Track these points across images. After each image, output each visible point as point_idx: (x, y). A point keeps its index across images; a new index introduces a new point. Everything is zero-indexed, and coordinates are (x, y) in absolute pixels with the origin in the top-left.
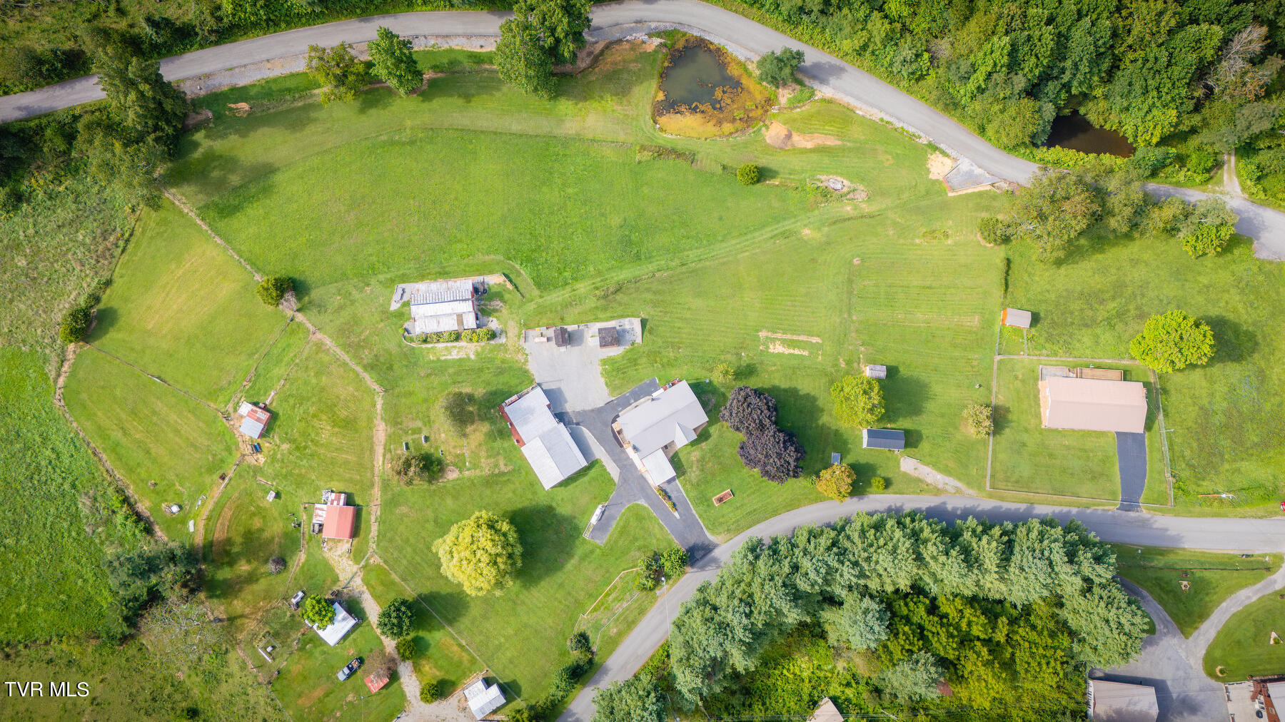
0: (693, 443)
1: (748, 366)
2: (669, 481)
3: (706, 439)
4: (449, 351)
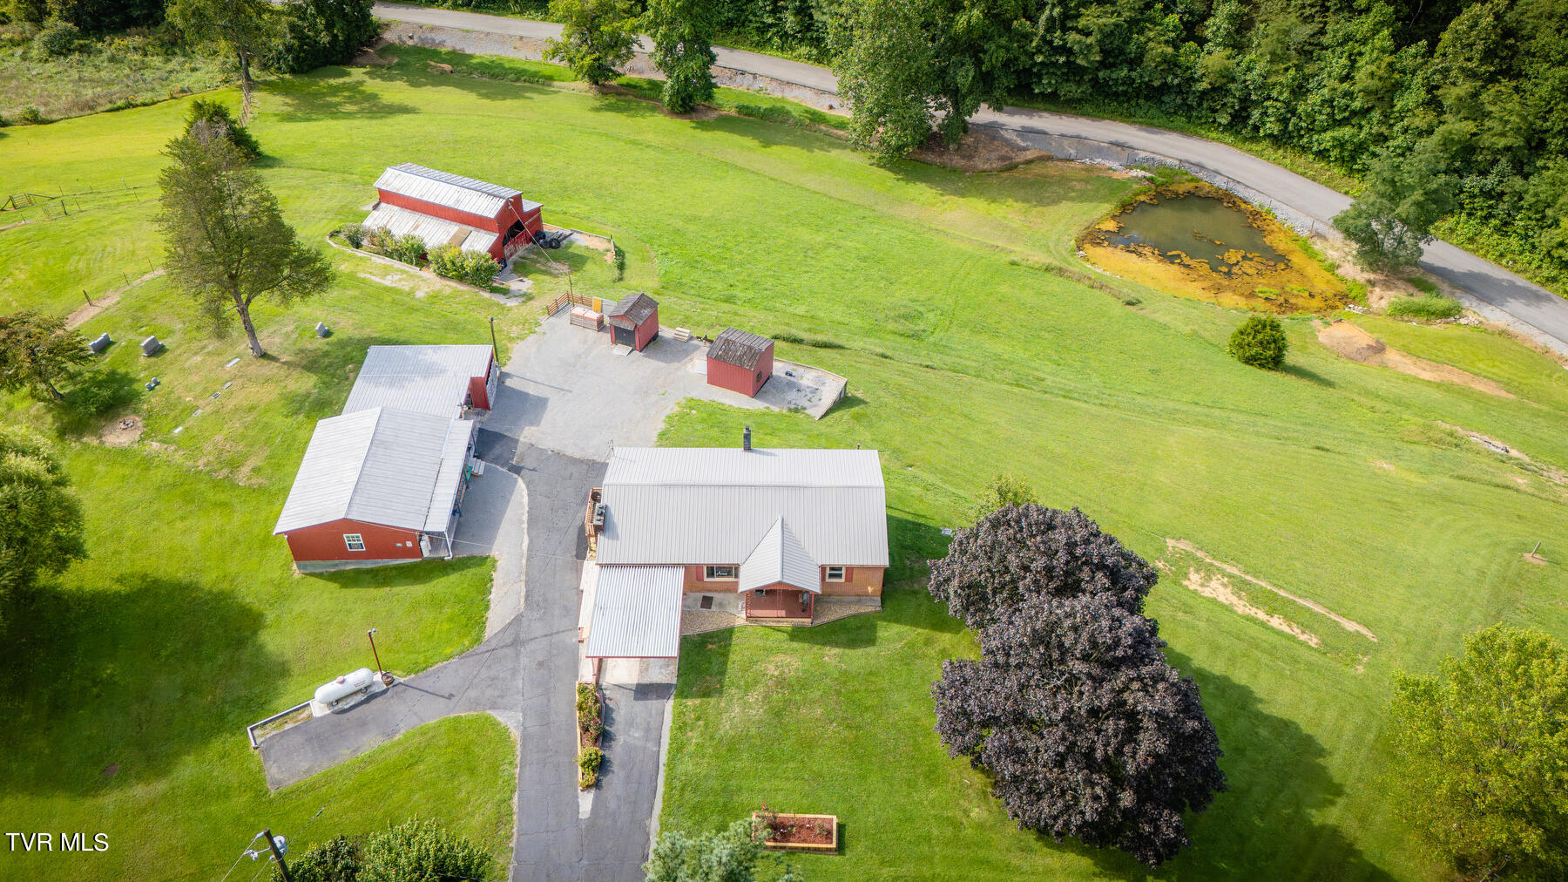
4: (386, 272)
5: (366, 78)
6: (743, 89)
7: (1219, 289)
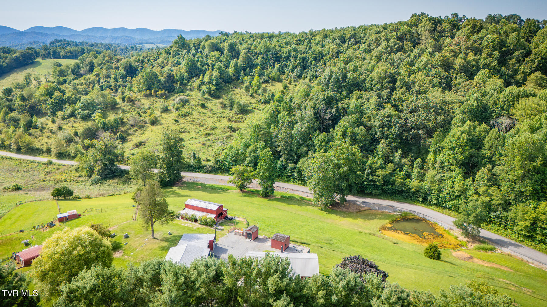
4: (185, 223)
5: (177, 189)
6: (283, 192)
7: (422, 242)
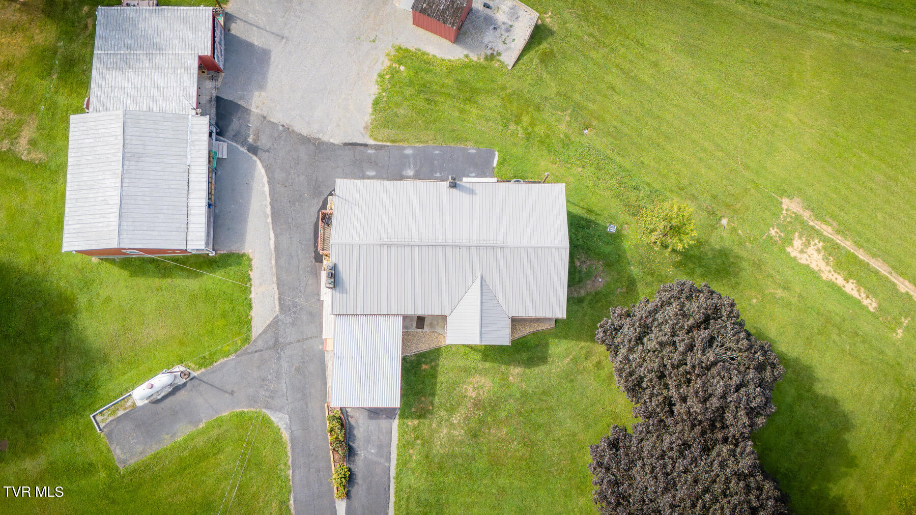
0: (491, 353)
1: (723, 253)
2: (375, 413)
3: (530, 362)
